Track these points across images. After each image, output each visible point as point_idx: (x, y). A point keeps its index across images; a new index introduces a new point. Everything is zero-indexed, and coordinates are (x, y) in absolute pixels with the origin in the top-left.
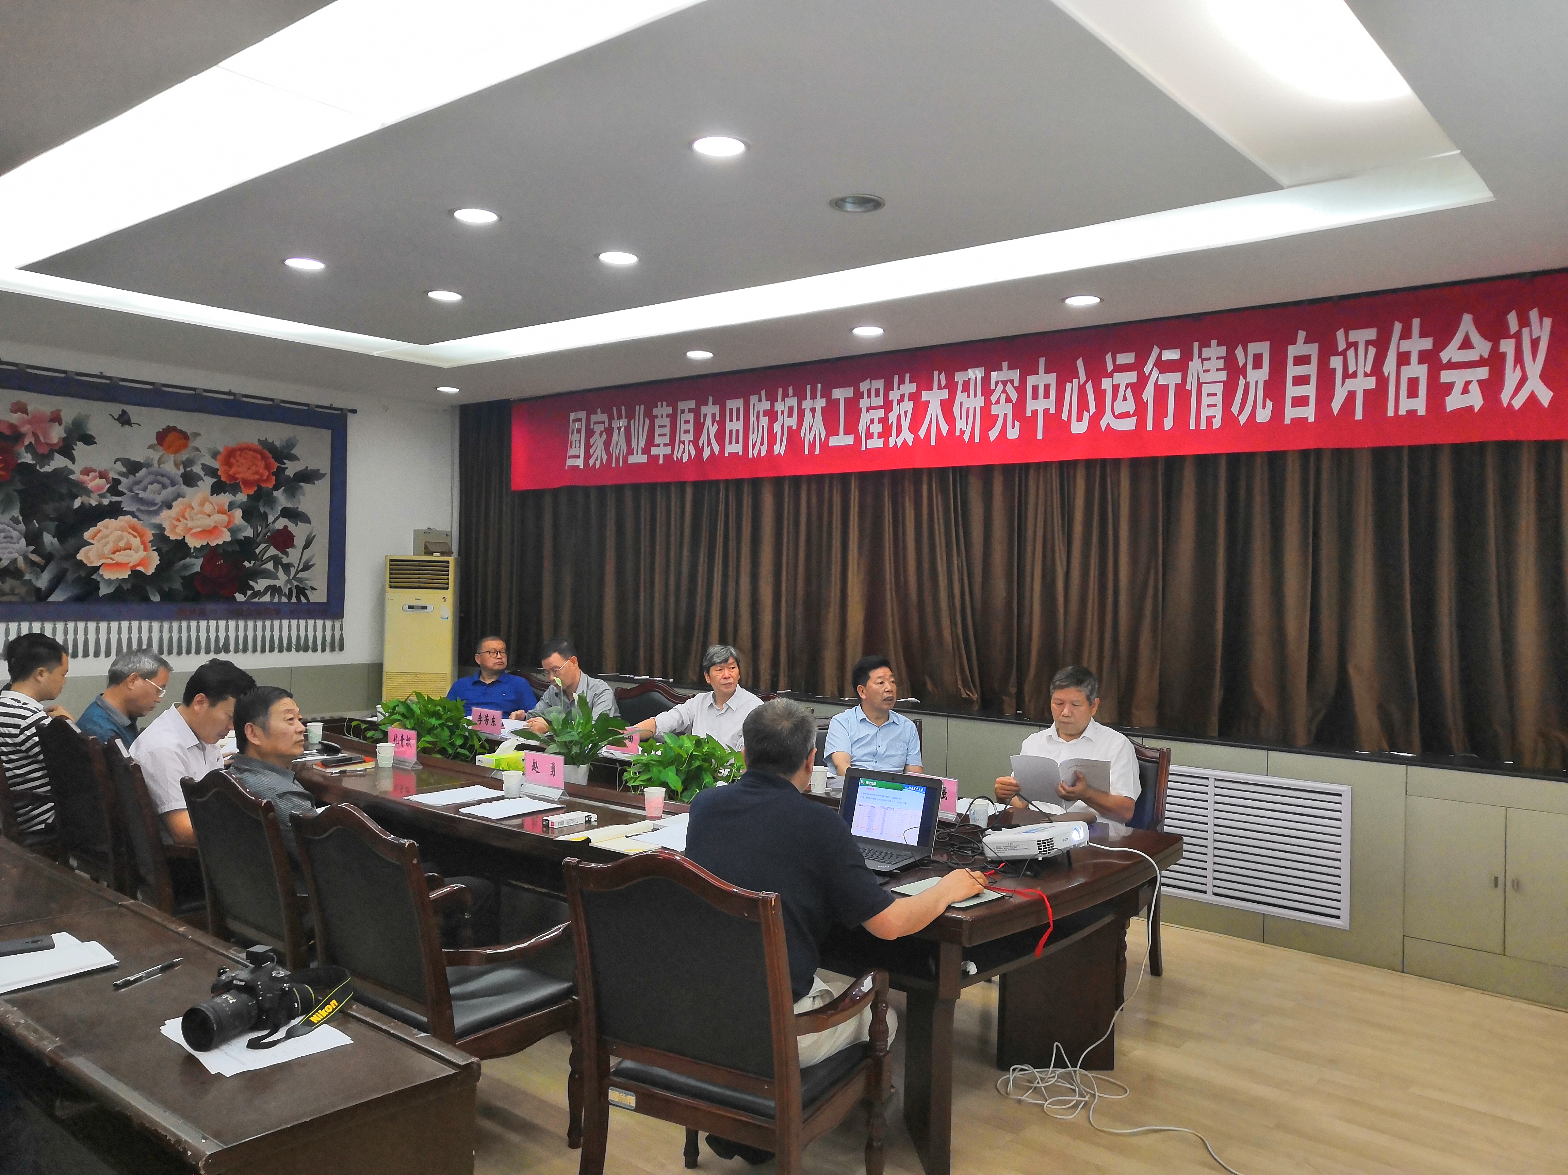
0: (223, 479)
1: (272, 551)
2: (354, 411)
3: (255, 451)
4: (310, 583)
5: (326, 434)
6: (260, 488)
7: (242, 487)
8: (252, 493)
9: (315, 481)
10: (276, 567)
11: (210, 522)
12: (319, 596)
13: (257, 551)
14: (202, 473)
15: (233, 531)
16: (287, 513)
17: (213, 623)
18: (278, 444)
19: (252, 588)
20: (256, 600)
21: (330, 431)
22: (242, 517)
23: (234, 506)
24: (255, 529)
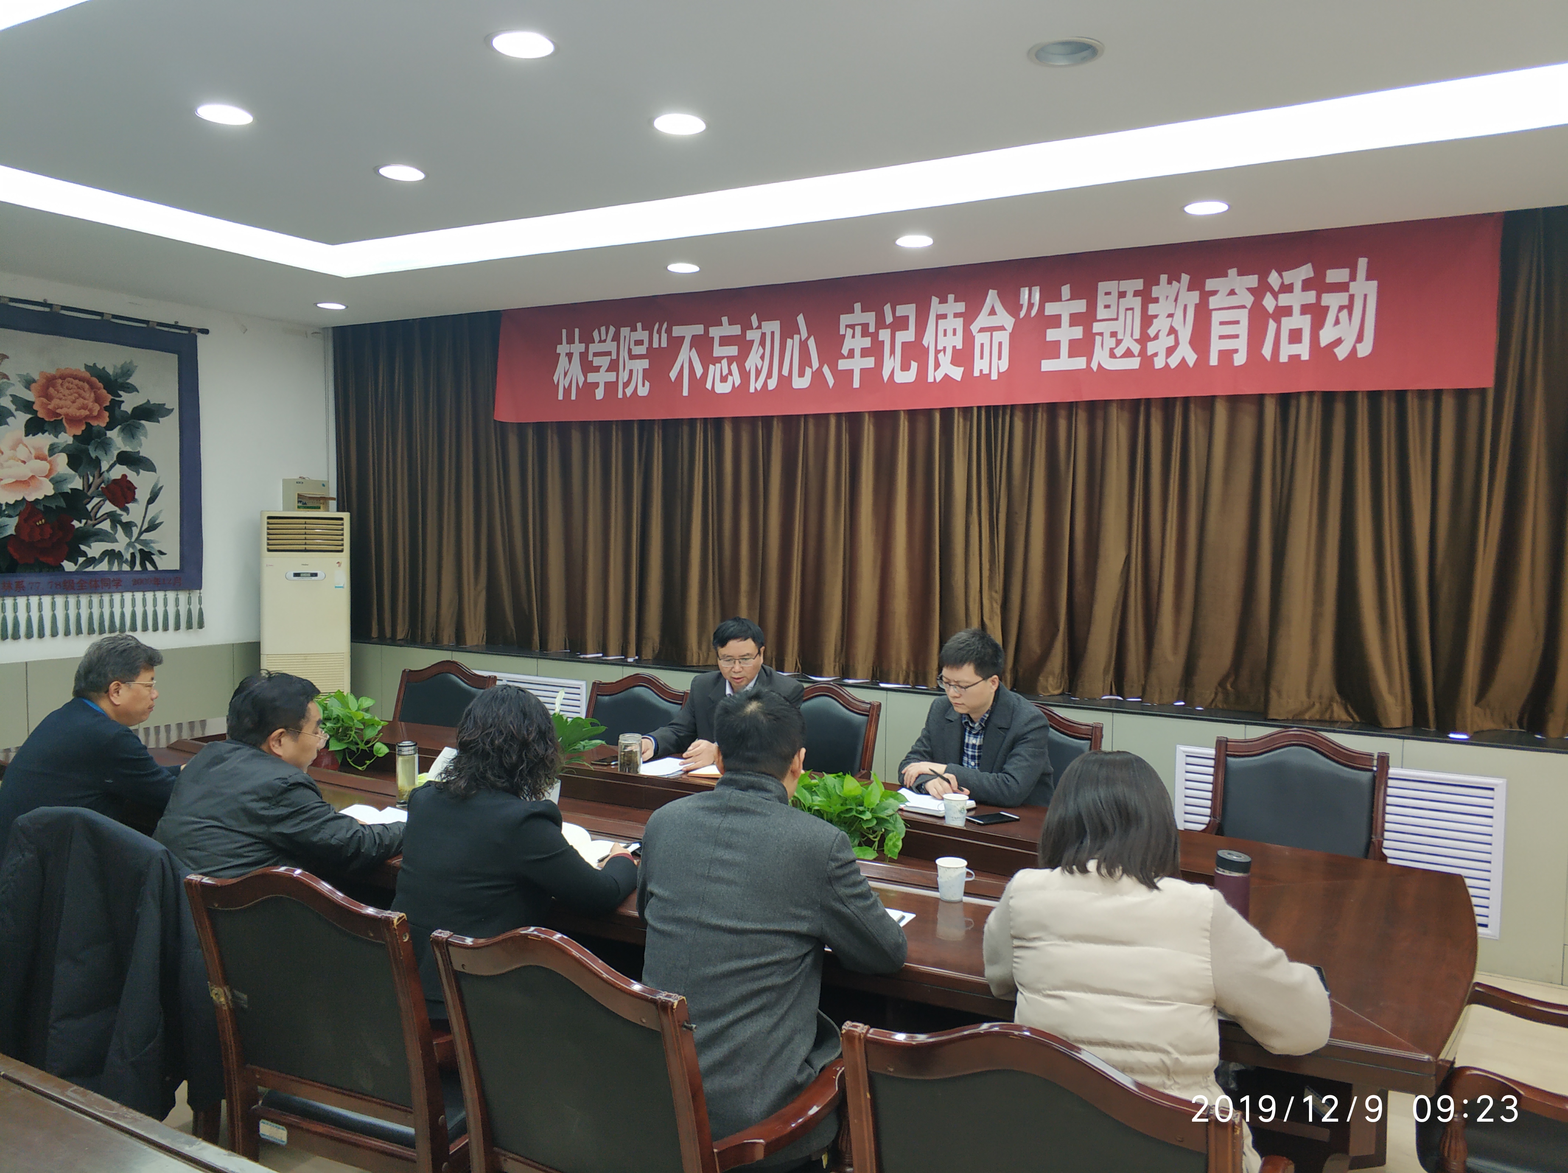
0: (40, 415)
1: (109, 507)
2: (205, 332)
3: (82, 379)
4: (156, 547)
5: (173, 359)
6: (89, 426)
7: (65, 424)
8: (79, 432)
9: (160, 419)
10: (114, 527)
11: (24, 471)
12: (170, 561)
13: (89, 507)
14: (12, 407)
15: (57, 482)
16: (125, 459)
17: (34, 600)
18: (110, 371)
19: (84, 554)
20: (90, 569)
21: (176, 356)
22: (68, 464)
23: (56, 450)
24: (84, 477)
